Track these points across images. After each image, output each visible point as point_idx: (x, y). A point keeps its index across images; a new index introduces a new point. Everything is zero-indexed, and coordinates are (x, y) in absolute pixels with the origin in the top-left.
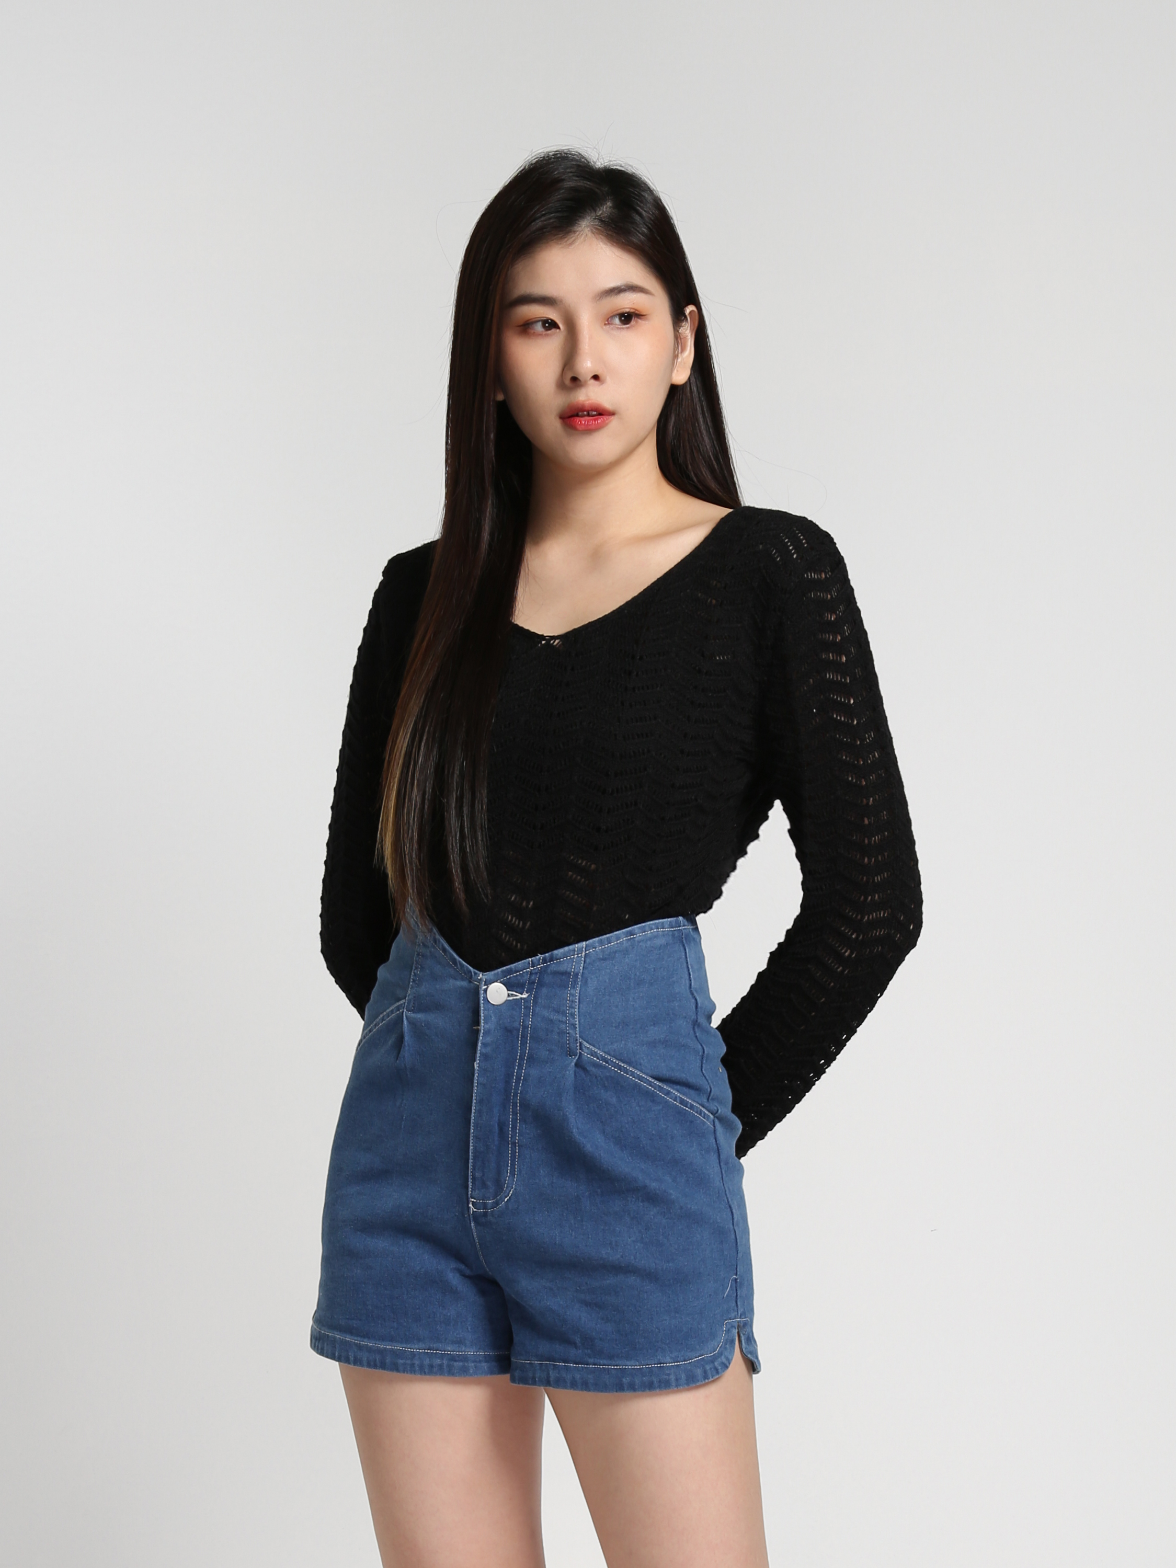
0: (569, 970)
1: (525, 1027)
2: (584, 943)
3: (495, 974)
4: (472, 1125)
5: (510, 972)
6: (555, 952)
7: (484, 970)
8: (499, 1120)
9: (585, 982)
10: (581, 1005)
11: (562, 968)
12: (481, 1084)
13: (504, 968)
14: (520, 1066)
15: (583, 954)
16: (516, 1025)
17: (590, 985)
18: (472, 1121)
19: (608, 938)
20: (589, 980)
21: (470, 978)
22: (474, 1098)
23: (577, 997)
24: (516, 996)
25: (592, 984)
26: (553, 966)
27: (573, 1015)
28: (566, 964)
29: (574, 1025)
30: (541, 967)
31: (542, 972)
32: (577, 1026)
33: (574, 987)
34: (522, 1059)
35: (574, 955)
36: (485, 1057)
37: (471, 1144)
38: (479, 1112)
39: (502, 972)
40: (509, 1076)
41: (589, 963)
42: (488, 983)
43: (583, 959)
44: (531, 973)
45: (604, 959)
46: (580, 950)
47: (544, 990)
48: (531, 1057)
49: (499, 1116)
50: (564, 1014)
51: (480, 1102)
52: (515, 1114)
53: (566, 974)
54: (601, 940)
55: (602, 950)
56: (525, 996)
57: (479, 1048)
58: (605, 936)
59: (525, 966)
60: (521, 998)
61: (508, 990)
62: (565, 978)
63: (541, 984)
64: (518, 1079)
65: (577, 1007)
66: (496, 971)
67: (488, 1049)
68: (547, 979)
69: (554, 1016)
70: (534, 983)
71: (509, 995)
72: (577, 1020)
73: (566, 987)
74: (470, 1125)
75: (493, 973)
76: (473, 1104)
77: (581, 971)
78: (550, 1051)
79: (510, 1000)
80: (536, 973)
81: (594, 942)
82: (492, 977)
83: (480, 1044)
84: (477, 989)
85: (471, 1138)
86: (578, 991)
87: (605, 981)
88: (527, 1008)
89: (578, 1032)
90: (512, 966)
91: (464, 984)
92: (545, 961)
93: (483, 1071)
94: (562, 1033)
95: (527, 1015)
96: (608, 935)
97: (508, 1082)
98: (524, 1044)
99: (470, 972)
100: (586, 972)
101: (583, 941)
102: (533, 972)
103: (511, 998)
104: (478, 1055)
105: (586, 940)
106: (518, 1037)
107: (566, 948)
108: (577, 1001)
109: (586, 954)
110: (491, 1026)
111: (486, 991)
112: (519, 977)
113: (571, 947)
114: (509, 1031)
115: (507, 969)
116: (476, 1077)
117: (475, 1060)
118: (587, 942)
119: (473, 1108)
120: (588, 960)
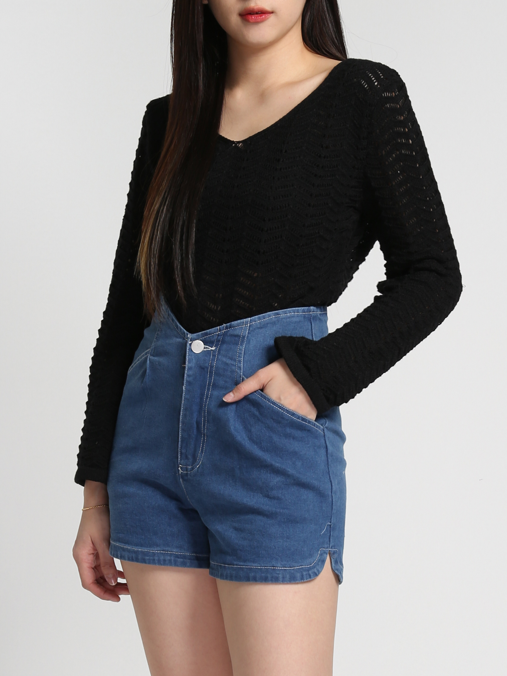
0: (239, 334)
1: (212, 367)
2: (249, 319)
3: (197, 335)
4: (180, 422)
5: (206, 334)
6: (233, 323)
7: (192, 332)
8: (197, 420)
9: (248, 342)
10: (245, 356)
11: (237, 332)
12: (186, 399)
13: (203, 332)
14: (208, 389)
15: (249, 325)
16: (207, 365)
17: (251, 343)
18: (181, 420)
19: (263, 316)
20: (251, 340)
21: (184, 337)
22: (182, 407)
23: (243, 351)
24: (209, 348)
25: (253, 343)
26: (231, 331)
27: (240, 361)
28: (238, 331)
29: (240, 368)
30: (224, 332)
31: (225, 334)
32: (242, 368)
33: (242, 345)
34: (209, 385)
35: (243, 325)
36: (189, 383)
37: (180, 433)
38: (185, 415)
39: (202, 334)
40: (202, 395)
41: (252, 331)
42: (192, 340)
43: (248, 328)
44: (218, 335)
45: (261, 328)
46: (247, 323)
47: (225, 346)
48: (214, 385)
49: (197, 418)
50: (235, 360)
51: (186, 409)
52: (204, 417)
53: (238, 336)
54: (259, 317)
55: (260, 323)
56: (213, 349)
57: (185, 378)
58: (262, 315)
59: (215, 331)
60: (211, 350)
61: (204, 345)
62: (237, 339)
63: (223, 342)
64: (207, 397)
65: (243, 357)
66: (198, 334)
67: (191, 379)
68: (227, 339)
69: (229, 361)
70: (219, 341)
71: (204, 348)
72: (242, 364)
73: (237, 344)
74: (179, 422)
75: (196, 334)
76: (181, 410)
77: (247, 335)
78: (226, 382)
79: (205, 351)
80: (221, 335)
81: (255, 318)
82: (195, 337)
83: (185, 375)
84: (186, 342)
85: (180, 430)
86: (244, 347)
87: (261, 341)
88: (214, 356)
89: (242, 372)
90: (208, 331)
91: (180, 340)
92: (227, 328)
93: (188, 391)
94: (233, 372)
95: (213, 360)
96: (263, 314)
97: (202, 399)
98: (211, 376)
99: (184, 333)
100: (249, 335)
101: (249, 317)
102: (220, 334)
103: (205, 350)
104: (185, 382)
105: (250, 317)
106: (208, 373)
107: (239, 321)
108: (243, 353)
109: (250, 325)
110: (193, 365)
111: (191, 344)
112: (211, 338)
113: (242, 321)
114: (202, 368)
115: (205, 332)
116: (184, 395)
117: (183, 385)
118: (251, 318)
119: (181, 412)
120: (251, 329)
